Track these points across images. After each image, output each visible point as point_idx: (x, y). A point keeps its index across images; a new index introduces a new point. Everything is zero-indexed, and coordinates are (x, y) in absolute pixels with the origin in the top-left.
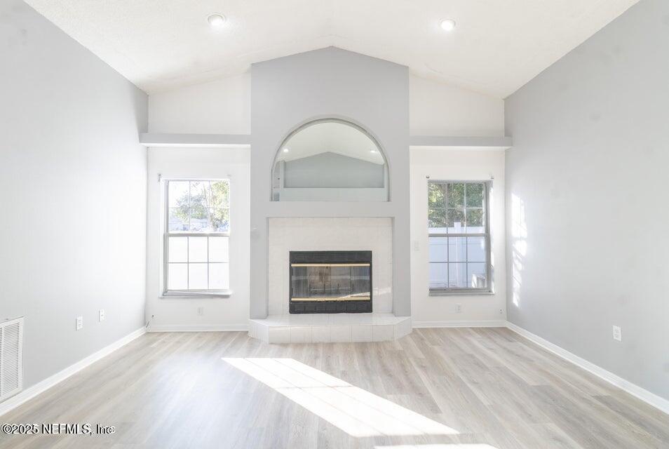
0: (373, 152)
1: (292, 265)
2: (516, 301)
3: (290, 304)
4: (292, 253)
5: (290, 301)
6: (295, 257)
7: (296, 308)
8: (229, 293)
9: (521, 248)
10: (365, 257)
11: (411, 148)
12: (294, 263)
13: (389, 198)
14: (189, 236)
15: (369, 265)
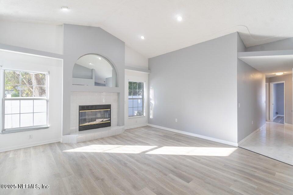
0: (90, 64)
1: (80, 111)
2: (151, 117)
3: (79, 127)
4: (80, 106)
5: (79, 126)
6: (82, 108)
7: (82, 129)
8: (49, 126)
9: (152, 102)
11: (125, 70)
12: (81, 110)
13: (117, 86)
14: (20, 99)
15: (110, 109)
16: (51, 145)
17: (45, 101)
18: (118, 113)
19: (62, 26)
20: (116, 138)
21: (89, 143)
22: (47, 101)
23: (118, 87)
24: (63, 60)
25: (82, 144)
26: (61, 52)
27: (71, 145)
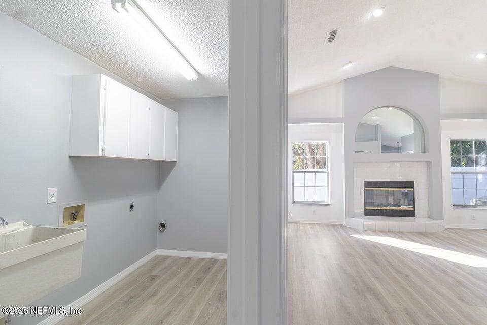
1: (366, 189)
3: (365, 211)
4: (365, 182)
5: (365, 209)
6: (368, 184)
7: (369, 213)
8: (330, 203)
10: (410, 185)
12: (366, 187)
13: (424, 150)
14: (305, 172)
15: (412, 189)
16: (333, 226)
17: (326, 174)
18: (429, 197)
19: (341, 82)
20: (427, 237)
21: (381, 234)
22: (328, 174)
23: (428, 152)
24: (343, 123)
25: (371, 233)
26: (341, 115)
27: (357, 231)
